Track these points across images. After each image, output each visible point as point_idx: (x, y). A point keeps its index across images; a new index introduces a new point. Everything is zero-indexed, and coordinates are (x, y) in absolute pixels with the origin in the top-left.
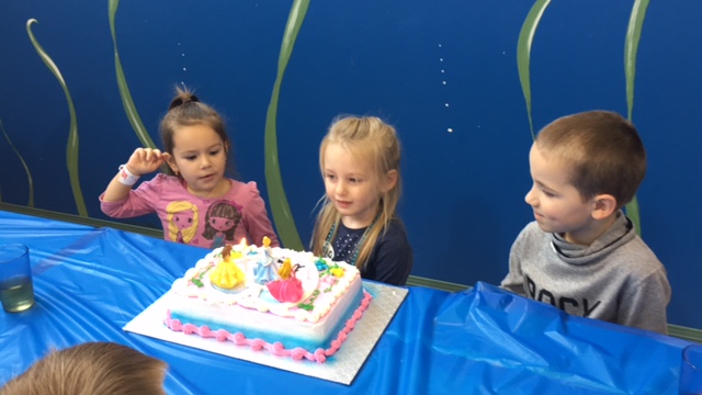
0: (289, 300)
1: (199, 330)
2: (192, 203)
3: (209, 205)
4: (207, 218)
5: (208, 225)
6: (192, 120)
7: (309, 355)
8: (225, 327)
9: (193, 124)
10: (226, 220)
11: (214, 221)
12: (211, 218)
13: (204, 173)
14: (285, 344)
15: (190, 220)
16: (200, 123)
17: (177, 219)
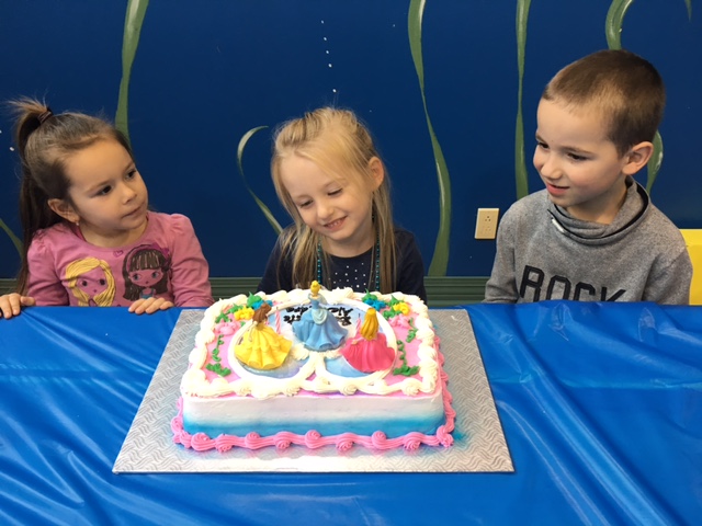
0: (381, 367)
1: (246, 441)
2: (99, 258)
3: (123, 257)
4: (125, 274)
5: (128, 284)
6: (85, 139)
7: (429, 440)
8: (286, 426)
9: (90, 143)
10: (153, 271)
11: (136, 276)
12: (132, 274)
13: (128, 209)
14: (388, 432)
15: (103, 282)
16: (98, 139)
17: (85, 284)
